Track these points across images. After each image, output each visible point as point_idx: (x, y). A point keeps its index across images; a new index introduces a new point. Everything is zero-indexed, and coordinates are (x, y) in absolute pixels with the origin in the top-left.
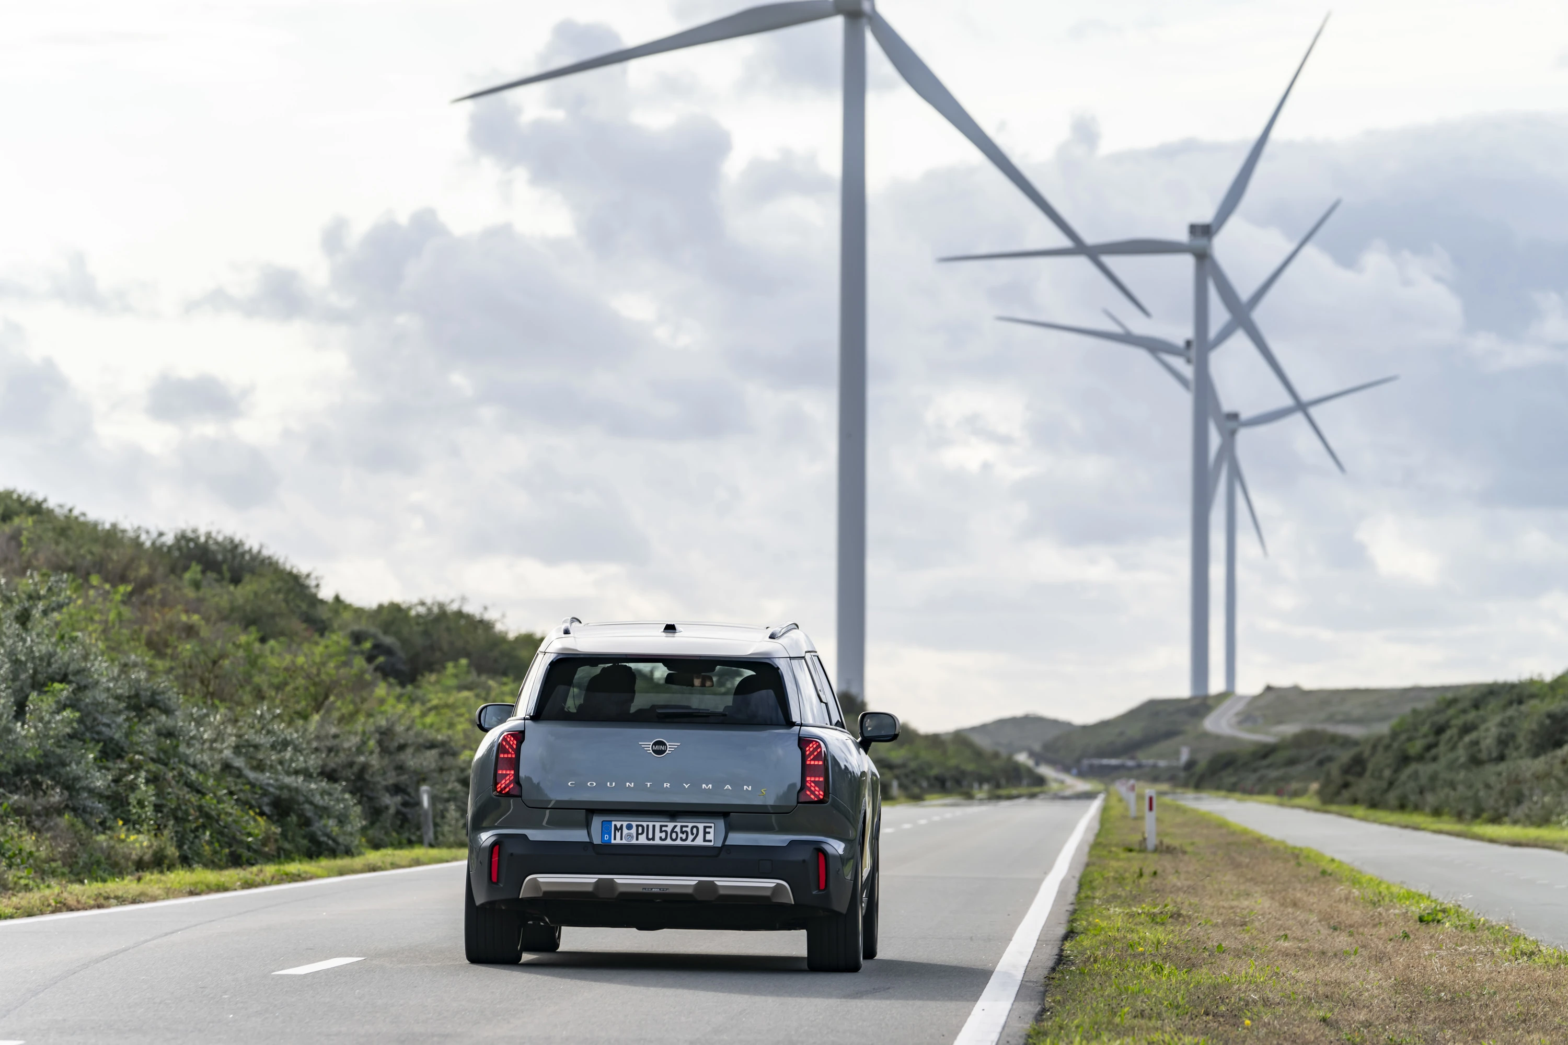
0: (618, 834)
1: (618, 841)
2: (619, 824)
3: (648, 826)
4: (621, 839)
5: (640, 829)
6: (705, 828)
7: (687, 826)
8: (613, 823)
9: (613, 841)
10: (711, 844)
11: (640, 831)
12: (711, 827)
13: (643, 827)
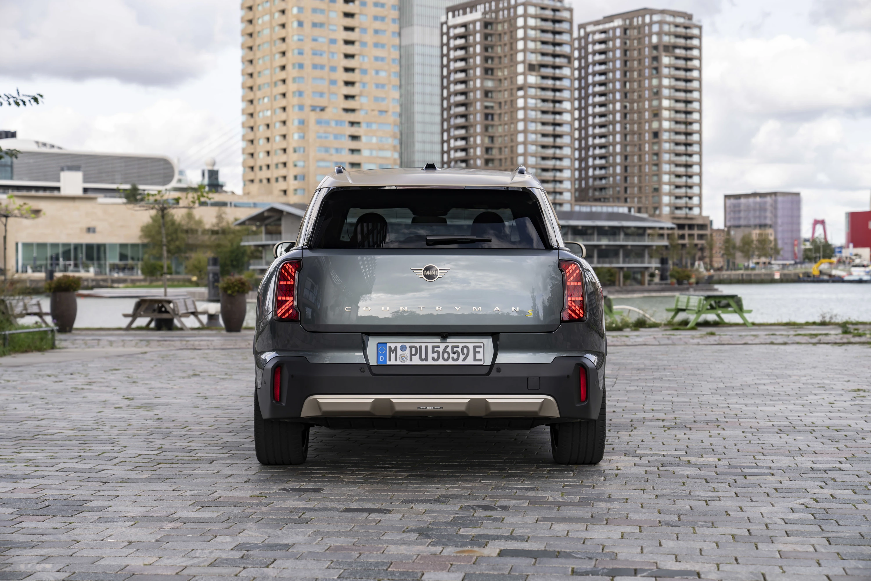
0: (393, 356)
1: (393, 362)
2: (393, 346)
3: (421, 347)
4: (396, 360)
5: (413, 349)
6: (475, 347)
7: (458, 347)
8: (388, 345)
9: (388, 363)
10: (481, 363)
11: (413, 352)
12: (480, 347)
13: (416, 348)
